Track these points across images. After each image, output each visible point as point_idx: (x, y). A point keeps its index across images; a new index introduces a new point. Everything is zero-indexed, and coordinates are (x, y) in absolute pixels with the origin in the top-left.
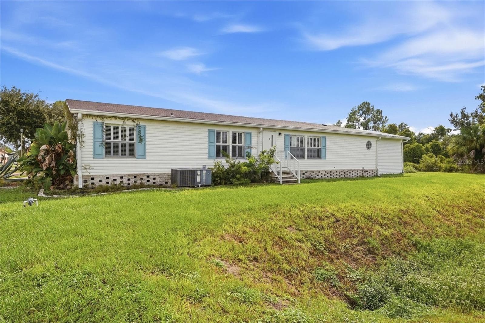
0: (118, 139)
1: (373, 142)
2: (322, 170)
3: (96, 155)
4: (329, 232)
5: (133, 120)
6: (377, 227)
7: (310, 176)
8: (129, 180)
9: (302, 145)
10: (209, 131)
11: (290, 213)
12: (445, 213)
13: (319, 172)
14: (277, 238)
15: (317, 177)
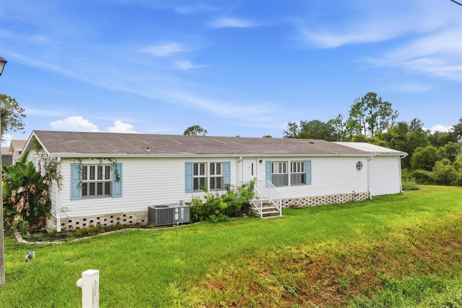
0: (94, 179)
1: (364, 162)
2: (307, 197)
3: (73, 198)
4: (301, 274)
5: (110, 159)
6: (349, 267)
7: (294, 204)
8: (105, 220)
9: (284, 171)
10: (187, 164)
11: (266, 257)
12: (424, 247)
13: (304, 199)
14: (253, 284)
15: (302, 205)
